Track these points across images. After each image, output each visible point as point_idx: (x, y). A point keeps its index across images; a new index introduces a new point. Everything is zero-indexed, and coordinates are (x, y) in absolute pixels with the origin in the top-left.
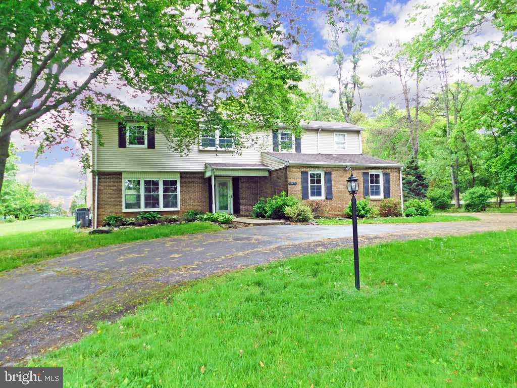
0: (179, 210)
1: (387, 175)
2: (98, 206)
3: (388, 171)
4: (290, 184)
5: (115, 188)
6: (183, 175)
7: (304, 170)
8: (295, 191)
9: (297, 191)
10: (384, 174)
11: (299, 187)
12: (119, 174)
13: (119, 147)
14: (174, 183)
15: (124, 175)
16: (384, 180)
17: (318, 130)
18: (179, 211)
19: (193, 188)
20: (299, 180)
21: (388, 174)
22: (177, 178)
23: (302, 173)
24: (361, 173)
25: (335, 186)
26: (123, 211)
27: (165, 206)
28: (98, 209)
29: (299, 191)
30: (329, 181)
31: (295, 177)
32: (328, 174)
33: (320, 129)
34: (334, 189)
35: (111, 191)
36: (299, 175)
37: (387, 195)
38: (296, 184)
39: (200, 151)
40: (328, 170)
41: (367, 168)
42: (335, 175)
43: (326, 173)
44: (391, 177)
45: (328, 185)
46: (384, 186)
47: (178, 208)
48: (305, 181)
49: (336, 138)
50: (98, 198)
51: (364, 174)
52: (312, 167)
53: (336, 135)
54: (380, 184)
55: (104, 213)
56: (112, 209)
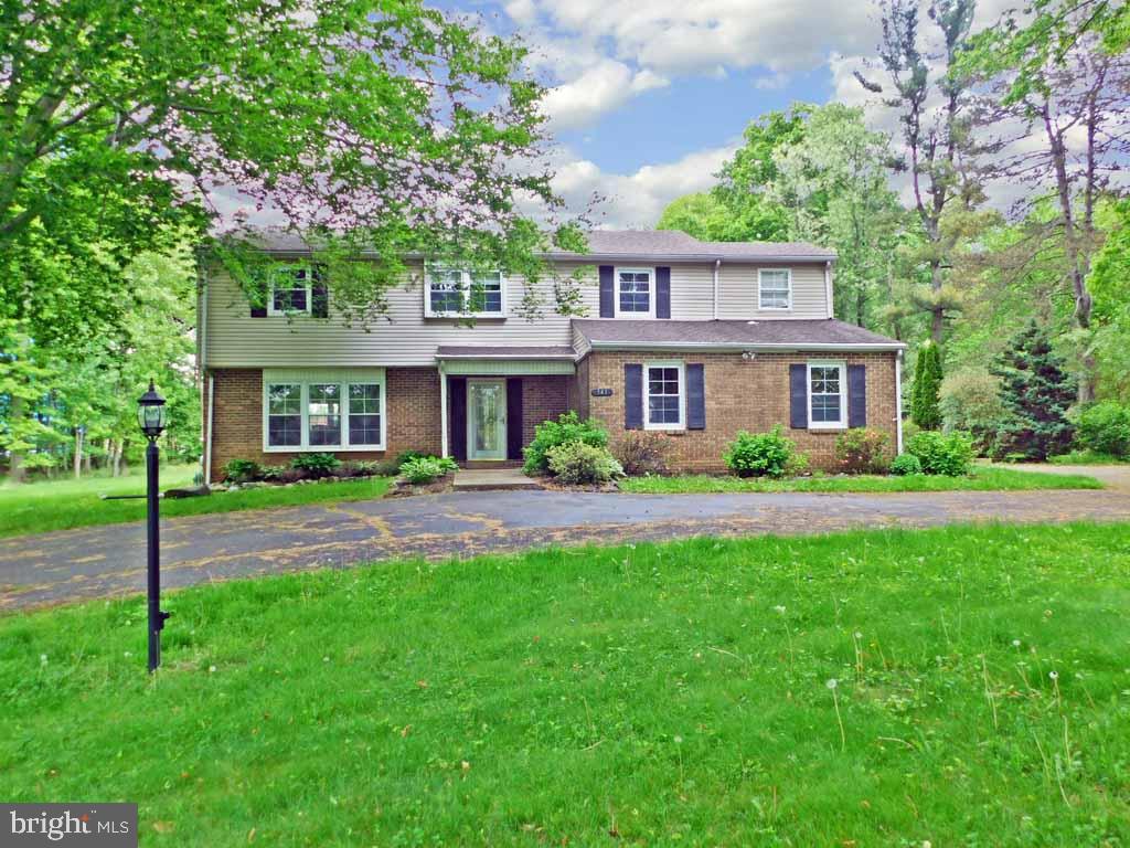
0: (384, 449)
1: (857, 372)
2: (213, 439)
3: (861, 361)
4: (596, 394)
5: (248, 402)
6: (391, 372)
7: (632, 360)
8: (607, 410)
9: (612, 410)
10: (851, 369)
11: (618, 402)
12: (258, 372)
13: (253, 316)
14: (374, 391)
15: (266, 376)
16: (848, 383)
17: (715, 263)
18: (383, 452)
19: (416, 401)
20: (619, 385)
21: (862, 368)
22: (380, 380)
23: (628, 367)
24: (784, 366)
25: (712, 399)
26: (265, 451)
27: (353, 441)
28: (213, 445)
29: (618, 410)
30: (696, 386)
31: (610, 376)
32: (695, 370)
33: (718, 262)
34: (710, 405)
35: (240, 408)
36: (619, 372)
37: (858, 418)
38: (609, 393)
39: (428, 321)
40: (696, 361)
41: (801, 353)
42: (711, 372)
43: (689, 368)
44: (869, 376)
45: (695, 395)
46: (849, 397)
47: (382, 447)
48: (634, 386)
49: (759, 281)
50: (213, 423)
51: (793, 367)
52: (652, 353)
53: (763, 273)
54: (840, 393)
55: (224, 453)
56: (243, 446)
